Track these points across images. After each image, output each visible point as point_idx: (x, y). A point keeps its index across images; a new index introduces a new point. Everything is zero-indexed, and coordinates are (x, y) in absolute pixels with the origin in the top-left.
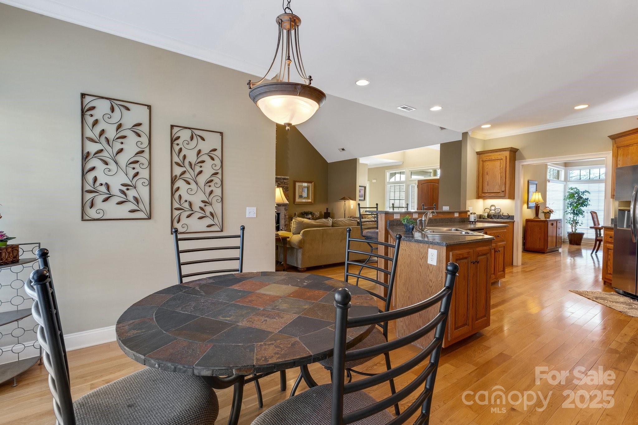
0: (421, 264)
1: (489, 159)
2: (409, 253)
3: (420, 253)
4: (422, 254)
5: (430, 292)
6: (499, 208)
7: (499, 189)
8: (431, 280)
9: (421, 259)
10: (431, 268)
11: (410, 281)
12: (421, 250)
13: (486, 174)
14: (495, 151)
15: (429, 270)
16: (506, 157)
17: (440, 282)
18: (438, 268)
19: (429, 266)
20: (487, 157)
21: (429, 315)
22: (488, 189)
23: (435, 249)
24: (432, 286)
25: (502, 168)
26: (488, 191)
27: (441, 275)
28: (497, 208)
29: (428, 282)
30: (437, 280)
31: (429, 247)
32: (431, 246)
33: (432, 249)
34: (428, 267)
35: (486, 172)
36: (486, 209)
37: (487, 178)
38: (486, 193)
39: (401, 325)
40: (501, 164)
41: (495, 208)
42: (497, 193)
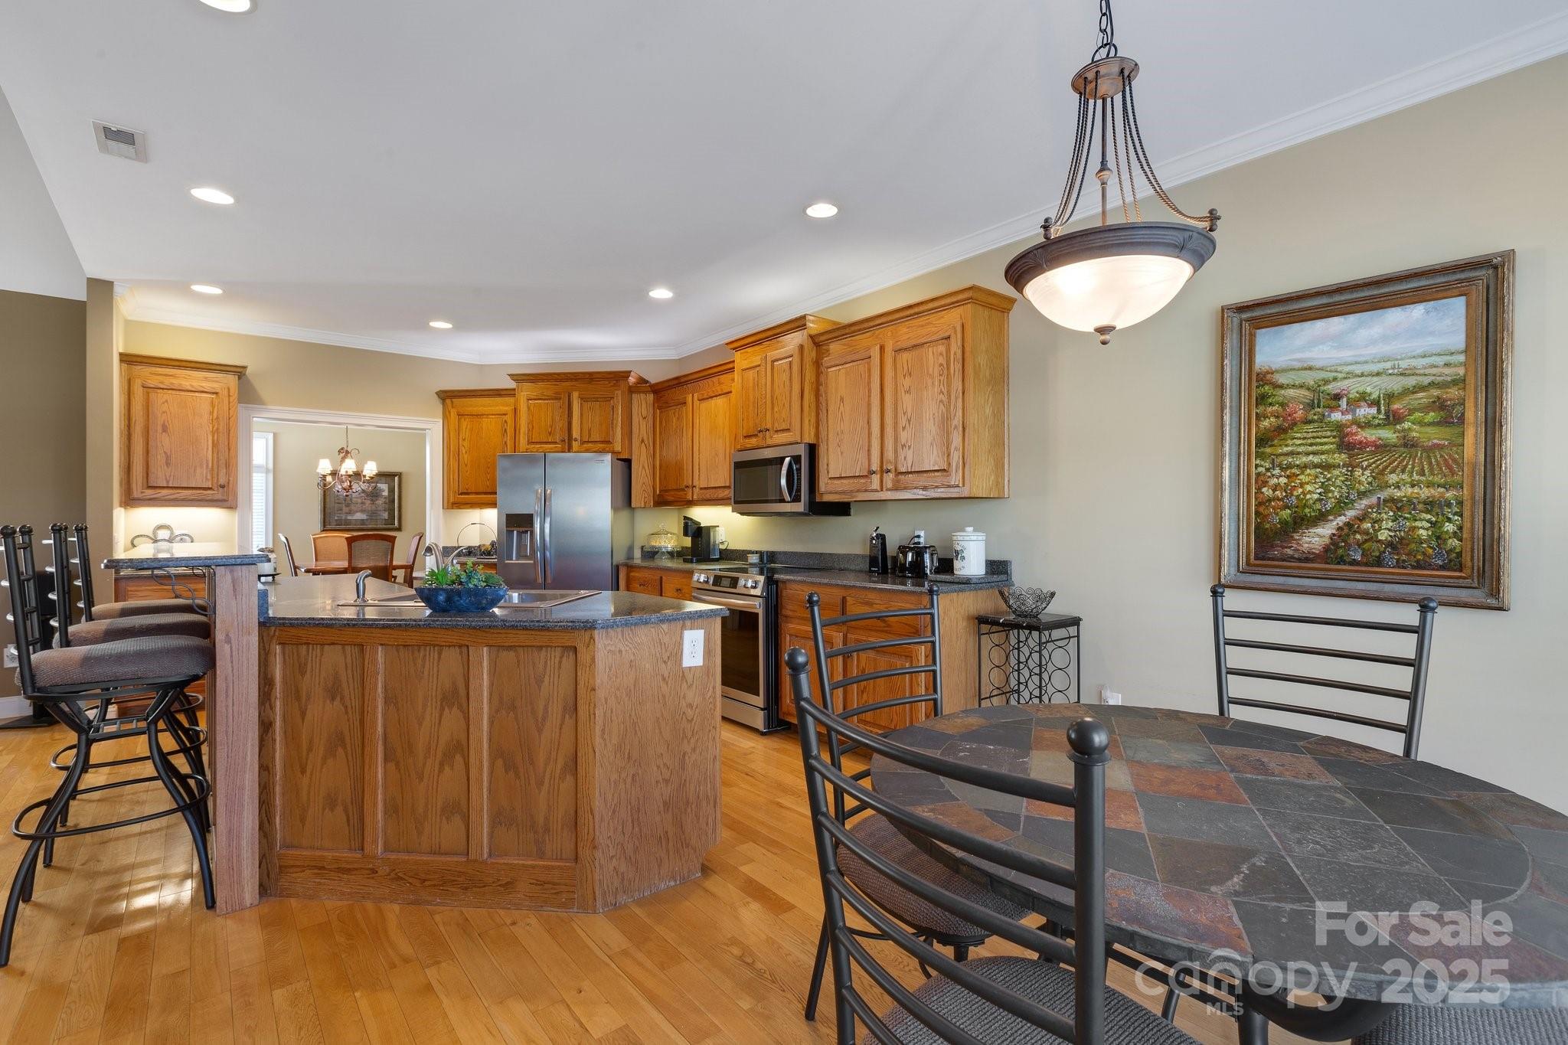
0: (666, 675)
1: (172, 384)
2: (632, 658)
3: (663, 646)
4: (666, 651)
5: (690, 734)
6: (188, 535)
7: (209, 477)
8: (690, 706)
9: (665, 662)
10: (689, 677)
11: (636, 731)
12: (666, 639)
13: (160, 429)
14: (192, 365)
15: (685, 683)
16: (229, 389)
17: (711, 700)
18: (706, 669)
19: (683, 674)
20: (161, 378)
21: (688, 790)
22: (168, 474)
23: (697, 629)
24: (693, 719)
25: (217, 418)
26: (168, 482)
27: (712, 685)
28: (177, 532)
29: (684, 713)
30: (704, 699)
31: (683, 628)
32: (688, 623)
33: (691, 629)
34: (683, 676)
35: (160, 423)
36: (138, 536)
37: (164, 443)
38: (164, 487)
39: (612, 868)
40: (213, 408)
41: (172, 533)
42: (200, 488)
